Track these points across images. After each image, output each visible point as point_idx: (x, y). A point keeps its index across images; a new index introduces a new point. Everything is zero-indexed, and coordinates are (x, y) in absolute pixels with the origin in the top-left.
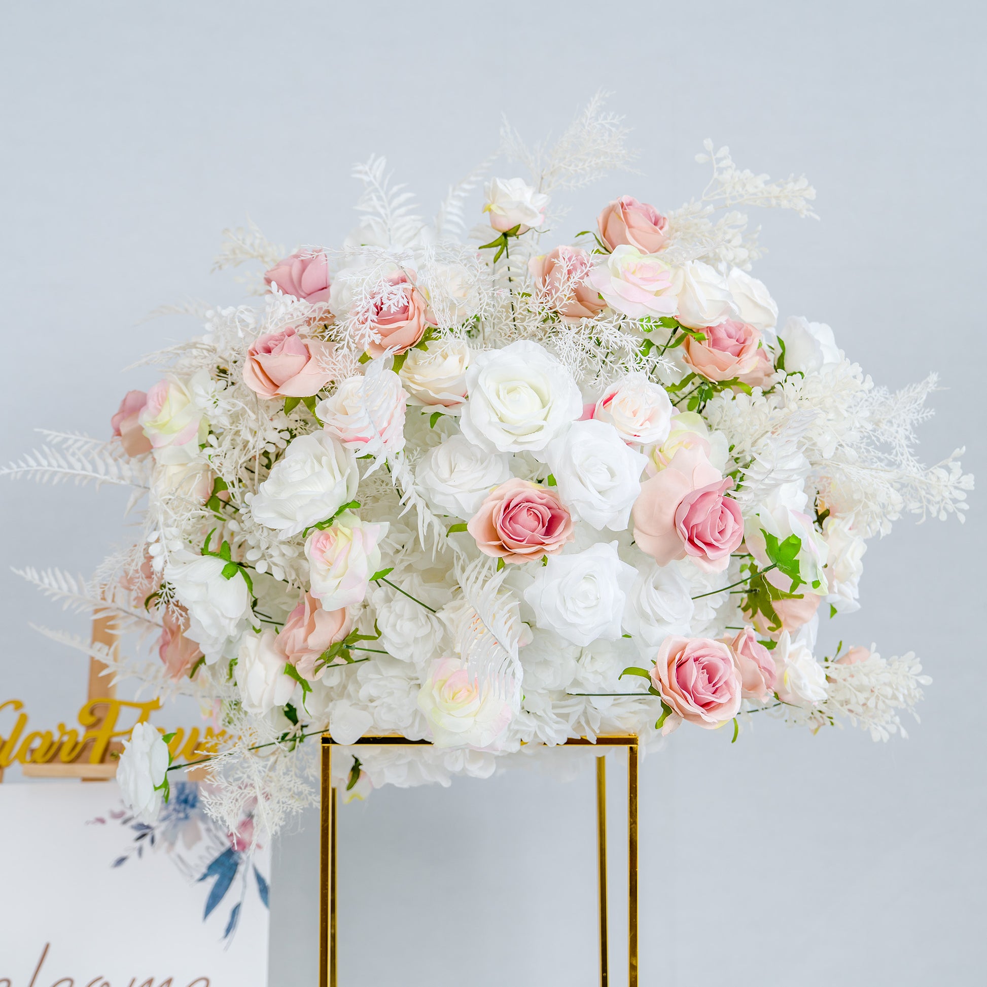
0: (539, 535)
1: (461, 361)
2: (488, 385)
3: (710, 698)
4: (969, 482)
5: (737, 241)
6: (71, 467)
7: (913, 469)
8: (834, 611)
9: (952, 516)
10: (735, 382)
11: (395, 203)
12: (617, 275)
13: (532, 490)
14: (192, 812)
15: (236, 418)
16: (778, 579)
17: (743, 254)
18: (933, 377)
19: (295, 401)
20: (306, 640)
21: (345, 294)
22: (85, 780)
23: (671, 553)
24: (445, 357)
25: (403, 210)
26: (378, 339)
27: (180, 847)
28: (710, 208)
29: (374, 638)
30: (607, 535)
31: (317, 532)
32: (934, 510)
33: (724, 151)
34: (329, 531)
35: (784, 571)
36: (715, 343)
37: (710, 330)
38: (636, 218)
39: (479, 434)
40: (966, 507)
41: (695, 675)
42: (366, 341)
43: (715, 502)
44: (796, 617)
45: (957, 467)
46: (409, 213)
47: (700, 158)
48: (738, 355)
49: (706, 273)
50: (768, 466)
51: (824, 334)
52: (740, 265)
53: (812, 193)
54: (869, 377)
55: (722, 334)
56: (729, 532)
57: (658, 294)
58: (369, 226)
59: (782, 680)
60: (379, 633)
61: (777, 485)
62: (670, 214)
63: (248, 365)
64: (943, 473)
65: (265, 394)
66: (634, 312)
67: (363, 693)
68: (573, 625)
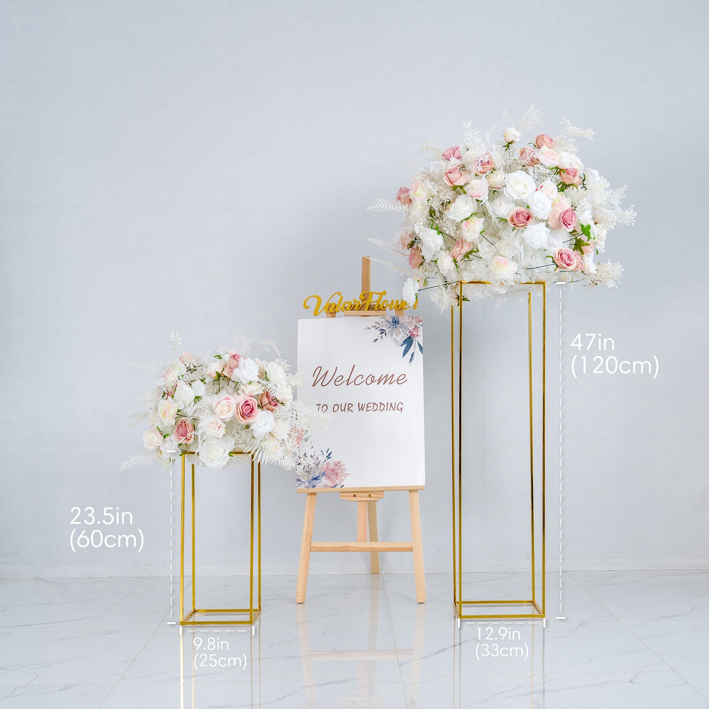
0: (525, 221)
1: (501, 177)
2: (511, 182)
3: (569, 262)
4: (635, 214)
5: (573, 146)
6: (388, 207)
7: (620, 211)
8: (597, 253)
9: (630, 224)
10: (573, 184)
11: (475, 134)
12: (542, 154)
13: (522, 209)
14: (397, 325)
15: (438, 192)
16: (584, 238)
17: (574, 150)
18: (626, 186)
19: (457, 187)
20: (460, 250)
21: (469, 159)
22: (362, 316)
23: (558, 227)
24: (497, 176)
25: (477, 136)
26: (482, 170)
27: (394, 336)
28: (565, 137)
29: (477, 252)
30: (543, 221)
31: (465, 221)
32: (625, 222)
33: (568, 121)
34: (468, 220)
35: (586, 235)
36: (568, 173)
37: (566, 169)
38: (546, 139)
39: (509, 195)
40: (634, 221)
41: (565, 257)
42: (479, 170)
43: (570, 212)
44: (588, 251)
45: (632, 210)
46: (479, 137)
47: (562, 122)
48: (574, 176)
49: (566, 154)
50: (583, 204)
51: (596, 173)
52: (573, 153)
53: (593, 133)
54: (609, 183)
55: (570, 171)
56: (573, 221)
57: (553, 159)
58: (467, 140)
59: (584, 267)
60: (478, 251)
61: (585, 210)
62: (554, 138)
63: (445, 176)
64: (628, 212)
65: (449, 184)
66: (547, 164)
67: (472, 269)
68: (534, 243)
